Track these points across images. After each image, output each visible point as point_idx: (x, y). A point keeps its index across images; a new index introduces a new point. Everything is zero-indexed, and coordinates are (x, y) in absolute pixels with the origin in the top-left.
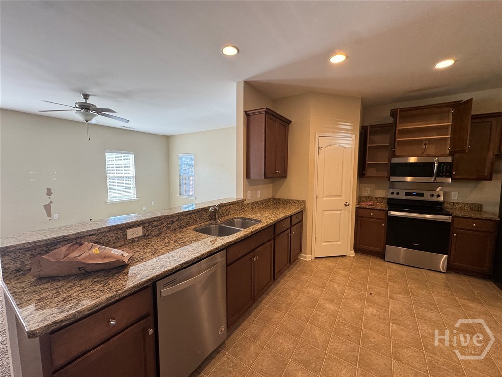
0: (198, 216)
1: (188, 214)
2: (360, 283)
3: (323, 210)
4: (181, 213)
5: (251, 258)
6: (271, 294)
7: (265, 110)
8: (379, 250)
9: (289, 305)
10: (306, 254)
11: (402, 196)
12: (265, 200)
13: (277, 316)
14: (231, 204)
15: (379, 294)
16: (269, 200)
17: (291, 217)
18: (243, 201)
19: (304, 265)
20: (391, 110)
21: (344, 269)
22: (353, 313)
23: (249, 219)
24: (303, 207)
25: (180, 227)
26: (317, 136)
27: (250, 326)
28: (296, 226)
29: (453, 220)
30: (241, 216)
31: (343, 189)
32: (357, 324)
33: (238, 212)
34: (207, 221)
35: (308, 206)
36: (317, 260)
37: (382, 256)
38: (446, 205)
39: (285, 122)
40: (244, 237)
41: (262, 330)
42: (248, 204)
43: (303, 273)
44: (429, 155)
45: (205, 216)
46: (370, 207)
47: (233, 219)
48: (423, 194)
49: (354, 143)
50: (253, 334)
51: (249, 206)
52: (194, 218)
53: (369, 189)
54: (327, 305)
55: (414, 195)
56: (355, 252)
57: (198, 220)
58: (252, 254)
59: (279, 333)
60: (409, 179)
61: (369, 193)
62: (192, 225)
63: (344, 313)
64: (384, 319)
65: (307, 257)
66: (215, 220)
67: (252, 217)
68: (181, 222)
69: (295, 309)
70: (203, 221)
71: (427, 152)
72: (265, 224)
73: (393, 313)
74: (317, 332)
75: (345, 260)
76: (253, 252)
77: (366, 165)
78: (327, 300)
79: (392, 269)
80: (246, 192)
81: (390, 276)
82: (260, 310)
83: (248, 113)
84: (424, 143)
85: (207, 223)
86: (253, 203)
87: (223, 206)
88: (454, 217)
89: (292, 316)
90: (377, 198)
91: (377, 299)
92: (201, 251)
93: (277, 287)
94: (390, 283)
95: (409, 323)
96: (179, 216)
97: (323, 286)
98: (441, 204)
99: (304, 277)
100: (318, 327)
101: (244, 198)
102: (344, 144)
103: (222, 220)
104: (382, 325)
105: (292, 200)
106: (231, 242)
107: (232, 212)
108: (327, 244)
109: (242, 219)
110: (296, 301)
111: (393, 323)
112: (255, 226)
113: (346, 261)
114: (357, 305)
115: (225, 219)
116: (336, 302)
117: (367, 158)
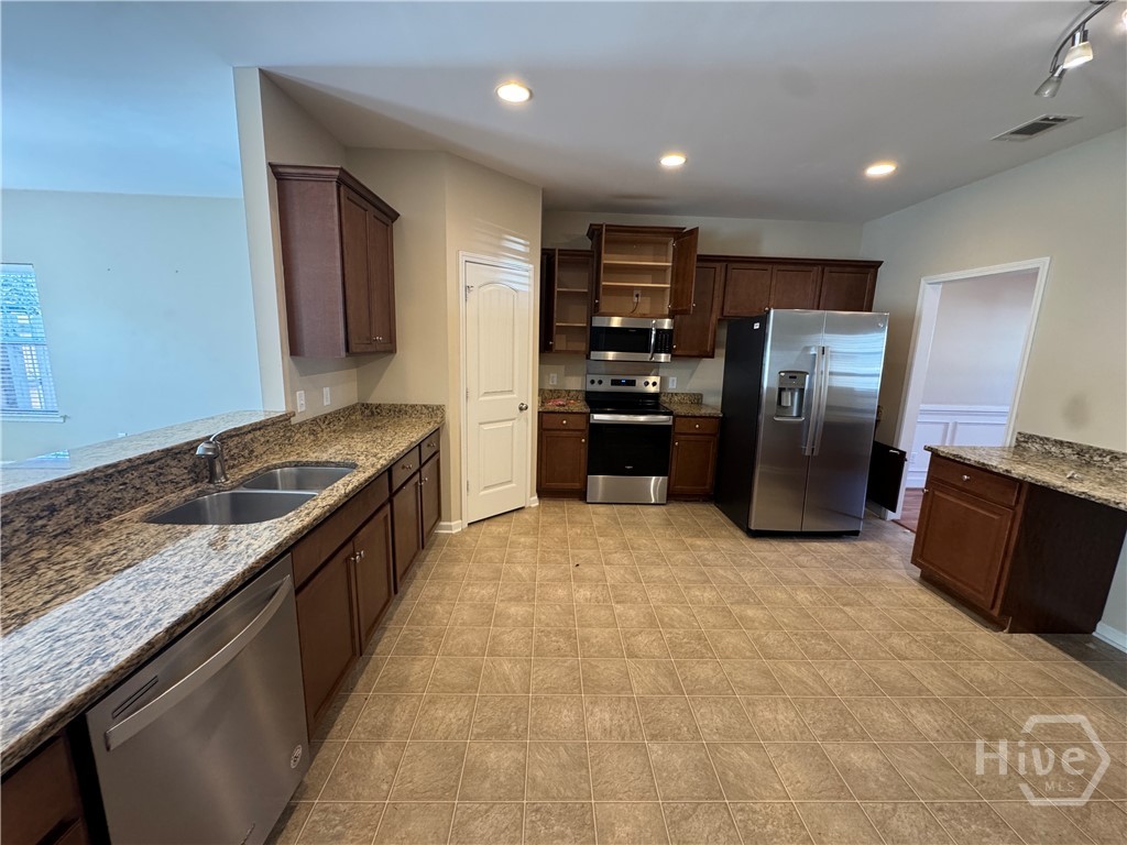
0: (152, 475)
1: (111, 475)
2: (558, 552)
3: (481, 424)
4: (84, 474)
5: (347, 560)
6: (391, 625)
7: (337, 173)
8: (577, 485)
9: (439, 635)
10: (450, 521)
11: (606, 387)
12: (344, 410)
13: (417, 667)
14: (254, 430)
15: (589, 562)
16: (351, 410)
17: (419, 445)
18: (286, 418)
19: (449, 545)
20: (591, 225)
21: (527, 534)
22: (558, 607)
23: (318, 464)
24: (439, 420)
25: (87, 520)
26: (462, 260)
27: (362, 713)
28: (430, 462)
29: (674, 421)
30: (291, 459)
31: (516, 378)
32: (567, 625)
33: (277, 448)
34: (184, 487)
35: (450, 416)
36: (472, 526)
37: (581, 495)
38: (663, 398)
39: (385, 214)
40: (329, 510)
41: (392, 711)
42: (301, 425)
43: (451, 561)
44: (643, 316)
45: (176, 471)
46: (562, 409)
47: (268, 469)
48: (634, 381)
49: (532, 282)
50: (374, 727)
51: (305, 428)
52: (137, 483)
53: (555, 375)
54: (513, 610)
55: (623, 384)
56: (539, 497)
57: (152, 488)
58: (349, 548)
59: (431, 702)
60: (611, 355)
61: (555, 383)
62: (133, 508)
63: (544, 613)
64: (604, 601)
65: (453, 526)
66: (212, 478)
67: (324, 457)
68: (90, 504)
69: (454, 637)
70: (170, 487)
71: (640, 310)
72: (370, 472)
73: (613, 587)
74: (507, 667)
75: (524, 516)
76: (351, 543)
77: (555, 328)
78: (510, 600)
79: (597, 515)
80: (294, 394)
81: (598, 527)
82: (376, 671)
83: (281, 170)
84: (635, 292)
85: (188, 492)
86: (314, 420)
87: (232, 437)
88: (676, 417)
89: (449, 655)
90: (569, 392)
91: (588, 571)
92: (216, 575)
93: (403, 607)
94: (601, 539)
95: (634, 593)
96: (75, 485)
97: (496, 576)
98: (655, 396)
99: (457, 570)
100: (506, 655)
101: (290, 410)
102: (514, 282)
103: (236, 475)
104: (603, 613)
105: (413, 406)
106: (299, 531)
107: (259, 449)
108: (491, 491)
109: (297, 464)
110: (451, 621)
111: (617, 602)
112: (347, 478)
113: (527, 517)
114: (561, 592)
115: (245, 472)
116: (525, 598)
117: (555, 316)
